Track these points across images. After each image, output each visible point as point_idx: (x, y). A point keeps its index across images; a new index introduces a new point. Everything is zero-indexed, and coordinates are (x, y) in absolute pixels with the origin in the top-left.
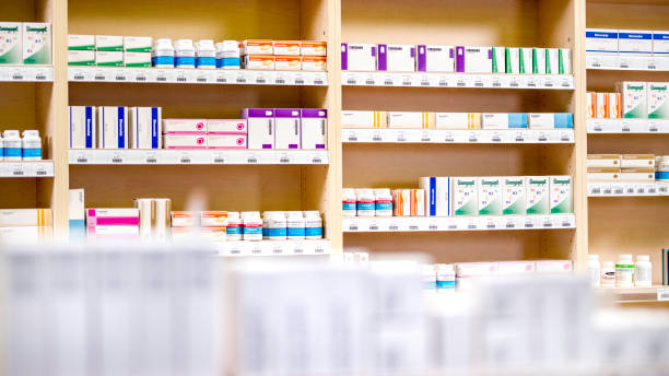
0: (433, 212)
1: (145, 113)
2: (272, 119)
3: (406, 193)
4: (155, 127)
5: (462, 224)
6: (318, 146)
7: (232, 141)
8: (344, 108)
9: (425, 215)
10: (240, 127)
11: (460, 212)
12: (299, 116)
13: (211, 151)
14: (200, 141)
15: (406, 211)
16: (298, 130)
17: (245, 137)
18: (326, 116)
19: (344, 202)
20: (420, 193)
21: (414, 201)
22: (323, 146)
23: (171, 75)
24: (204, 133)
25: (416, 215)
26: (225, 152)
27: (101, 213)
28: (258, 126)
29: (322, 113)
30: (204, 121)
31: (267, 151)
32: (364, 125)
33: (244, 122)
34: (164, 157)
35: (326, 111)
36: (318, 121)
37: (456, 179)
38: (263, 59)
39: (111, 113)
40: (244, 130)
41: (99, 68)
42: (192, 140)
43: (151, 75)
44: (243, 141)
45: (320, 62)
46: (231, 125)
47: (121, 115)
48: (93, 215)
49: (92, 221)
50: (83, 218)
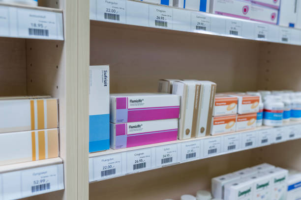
48: (125, 107)
49: (120, 115)
50: (108, 112)
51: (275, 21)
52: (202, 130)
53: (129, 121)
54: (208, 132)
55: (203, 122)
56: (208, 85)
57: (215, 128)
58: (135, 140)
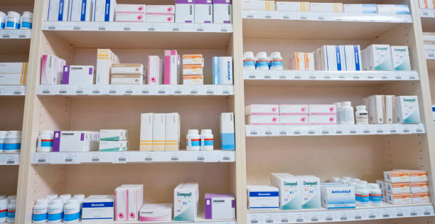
2: (193, 5)
4: (108, 9)
6: (225, 22)
14: (139, 18)
16: (212, 12)
17: (173, 17)
18: (231, 3)
22: (229, 22)
24: (143, 13)
26: (156, 24)
28: (182, 9)
30: (144, 6)
31: (188, 24)
33: (172, 6)
34: (111, 27)
36: (226, 6)
40: (173, 12)
44: (171, 18)
46: (164, 8)
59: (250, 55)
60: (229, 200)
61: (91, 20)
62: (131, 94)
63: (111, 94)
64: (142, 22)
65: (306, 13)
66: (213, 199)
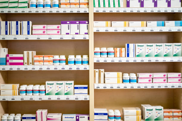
0: (128, 56)
1: (25, 23)
2: (69, 25)
3: (118, 49)
4: (28, 28)
5: (139, 60)
6: (85, 33)
7: (56, 32)
8: (94, 21)
9: (125, 57)
10: (58, 27)
11: (138, 56)
12: (79, 23)
13: (48, 35)
14: (44, 32)
15: (118, 55)
16: (79, 28)
17: (60, 31)
18: (88, 23)
19: (95, 52)
20: (123, 49)
21: (121, 52)
22: (87, 33)
23: (34, 10)
24: (45, 29)
25: (122, 57)
26: (52, 36)
27: (11, 56)
28: (64, 27)
29: (87, 22)
30: (46, 26)
31: (68, 35)
32: (102, 26)
33: (60, 26)
34: (31, 37)
35: (88, 22)
36: (86, 25)
37: (137, 44)
38: (66, 4)
39: (14, 23)
40: (60, 28)
41: (9, 9)
42: (41, 32)
43: (27, 11)
44: (59, 32)
45: (87, 5)
46: (55, 27)
47: (17, 24)
48: (8, 56)
49: (8, 58)
50: (5, 57)
51: (60, 33)
52: (31, 63)
53: (10, 59)
54: (33, 64)
55: (31, 61)
56: (30, 52)
57: (35, 63)
58: (11, 64)
59: (98, 49)
60: (86, 117)
61: (21, 34)
62: (42, 70)
63: (33, 70)
64: (45, 34)
65: (126, 28)
66: (80, 116)
